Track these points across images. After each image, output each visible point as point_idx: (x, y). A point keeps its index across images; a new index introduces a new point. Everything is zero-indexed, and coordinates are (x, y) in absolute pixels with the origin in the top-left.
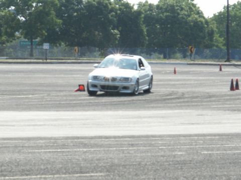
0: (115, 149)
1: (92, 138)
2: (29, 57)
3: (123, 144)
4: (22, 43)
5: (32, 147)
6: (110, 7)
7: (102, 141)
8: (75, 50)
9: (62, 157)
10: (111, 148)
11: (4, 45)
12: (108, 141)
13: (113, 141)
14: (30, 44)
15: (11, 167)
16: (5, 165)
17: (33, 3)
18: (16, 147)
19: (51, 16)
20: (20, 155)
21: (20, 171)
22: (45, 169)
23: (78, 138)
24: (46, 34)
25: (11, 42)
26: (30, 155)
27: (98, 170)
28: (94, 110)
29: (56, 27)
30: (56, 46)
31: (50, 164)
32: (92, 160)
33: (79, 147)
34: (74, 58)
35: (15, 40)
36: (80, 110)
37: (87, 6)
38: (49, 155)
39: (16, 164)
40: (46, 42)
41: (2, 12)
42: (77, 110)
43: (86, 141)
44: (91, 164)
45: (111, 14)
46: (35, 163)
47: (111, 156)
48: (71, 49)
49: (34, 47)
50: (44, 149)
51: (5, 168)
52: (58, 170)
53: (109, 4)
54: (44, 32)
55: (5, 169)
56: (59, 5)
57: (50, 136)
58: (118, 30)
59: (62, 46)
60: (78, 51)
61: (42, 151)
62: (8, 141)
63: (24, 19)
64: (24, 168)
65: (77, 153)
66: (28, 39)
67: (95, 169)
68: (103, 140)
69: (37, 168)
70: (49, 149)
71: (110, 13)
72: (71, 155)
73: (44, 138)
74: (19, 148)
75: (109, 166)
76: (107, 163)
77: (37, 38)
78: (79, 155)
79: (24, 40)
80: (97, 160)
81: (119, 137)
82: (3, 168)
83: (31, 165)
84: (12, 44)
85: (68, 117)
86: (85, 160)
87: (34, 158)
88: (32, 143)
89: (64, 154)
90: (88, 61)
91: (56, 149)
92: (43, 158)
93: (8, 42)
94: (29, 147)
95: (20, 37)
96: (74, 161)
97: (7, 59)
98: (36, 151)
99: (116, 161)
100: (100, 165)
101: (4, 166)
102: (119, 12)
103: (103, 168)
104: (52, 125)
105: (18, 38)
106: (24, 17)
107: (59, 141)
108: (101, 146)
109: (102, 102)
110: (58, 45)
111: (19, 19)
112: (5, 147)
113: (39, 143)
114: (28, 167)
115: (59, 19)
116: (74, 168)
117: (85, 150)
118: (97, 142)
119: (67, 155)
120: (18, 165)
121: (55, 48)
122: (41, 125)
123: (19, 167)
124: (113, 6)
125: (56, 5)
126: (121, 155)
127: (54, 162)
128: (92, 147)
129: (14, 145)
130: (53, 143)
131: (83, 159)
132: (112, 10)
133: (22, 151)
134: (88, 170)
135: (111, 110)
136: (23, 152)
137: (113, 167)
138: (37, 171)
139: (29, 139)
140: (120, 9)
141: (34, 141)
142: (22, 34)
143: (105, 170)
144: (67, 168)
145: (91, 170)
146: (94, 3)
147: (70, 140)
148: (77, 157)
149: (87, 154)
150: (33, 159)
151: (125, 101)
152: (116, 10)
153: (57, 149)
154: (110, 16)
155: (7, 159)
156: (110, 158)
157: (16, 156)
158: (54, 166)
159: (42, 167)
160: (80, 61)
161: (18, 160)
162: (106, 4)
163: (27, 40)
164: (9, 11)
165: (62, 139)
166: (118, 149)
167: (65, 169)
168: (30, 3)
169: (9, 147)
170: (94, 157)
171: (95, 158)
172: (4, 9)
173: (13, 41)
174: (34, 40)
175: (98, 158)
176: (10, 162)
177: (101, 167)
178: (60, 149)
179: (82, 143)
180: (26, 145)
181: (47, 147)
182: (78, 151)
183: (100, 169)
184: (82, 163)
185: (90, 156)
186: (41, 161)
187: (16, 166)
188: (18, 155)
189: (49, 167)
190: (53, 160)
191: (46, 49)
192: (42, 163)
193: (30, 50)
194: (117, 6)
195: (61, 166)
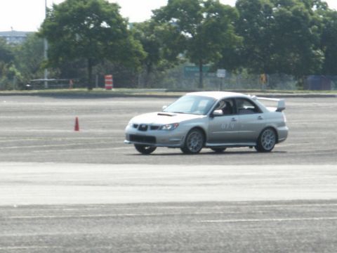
0: (322, 218)
1: (288, 203)
2: (197, 89)
3: (332, 212)
4: (187, 69)
5: (206, 215)
6: (310, 17)
7: (302, 207)
8: (262, 79)
9: (248, 229)
10: (317, 217)
11: (163, 72)
12: (311, 207)
13: (318, 207)
14: (198, 70)
15: (178, 243)
16: (170, 241)
17: (203, 12)
18: (183, 215)
19: (228, 31)
20: (189, 226)
21: (191, 250)
22: (226, 247)
23: (269, 203)
24: (221, 56)
25: (173, 67)
26: (204, 227)
27: (300, 248)
28: (290, 163)
29: (235, 47)
30: (235, 73)
31: (232, 240)
32: (291, 234)
33: (271, 216)
34: (260, 90)
35: (177, 64)
36: (271, 164)
37: (278, 17)
38: (230, 226)
39: (185, 240)
40: (220, 68)
41: (161, 25)
42: (266, 164)
43: (281, 207)
44: (289, 239)
45: (313, 27)
46: (211, 239)
47: (317, 228)
48: (256, 78)
49: (204, 74)
50: (223, 219)
51: (170, 245)
52: (244, 249)
53: (309, 15)
54: (218, 53)
55: (170, 247)
56: (239, 16)
57: (229, 200)
58: (322, 50)
59: (243, 73)
60: (266, 80)
61: (220, 221)
62: (172, 207)
63: (190, 36)
64: (196, 245)
65: (268, 225)
66: (196, 64)
67: (295, 247)
68: (305, 205)
69: (214, 245)
70: (229, 218)
71: (310, 27)
72: (260, 227)
73: (222, 203)
74: (189, 217)
75: (315, 243)
76: (313, 238)
77: (208, 63)
78: (272, 228)
79: (190, 64)
80: (298, 234)
81: (326, 202)
82: (167, 245)
83: (206, 241)
84: (174, 70)
85: (254, 173)
86: (281, 234)
87: (210, 232)
88: (204, 210)
89: (251, 226)
90: (280, 94)
91: (238, 218)
92: (222, 231)
93: (168, 68)
94: (201, 215)
95: (185, 61)
96: (265, 235)
97: (167, 91)
98: (212, 221)
99: (325, 236)
100: (303, 241)
101: (169, 243)
102: (323, 25)
103: (307, 245)
104: (231, 184)
105: (183, 62)
106: (190, 33)
107: (243, 208)
108: (302, 214)
109: (301, 152)
110: (238, 72)
111: (183, 36)
112: (168, 215)
113: (216, 210)
114: (202, 244)
115: (239, 36)
116: (266, 245)
117: (280, 220)
118: (295, 209)
119: (254, 227)
120: (188, 242)
121: (233, 75)
122: (216, 185)
123: (189, 244)
124: (315, 17)
125: (235, 15)
126: (331, 227)
127: (238, 237)
128: (289, 216)
129: (180, 213)
130: (234, 209)
131: (278, 233)
132: (313, 23)
133: (192, 221)
134: (286, 249)
135: (314, 162)
136: (193, 223)
137: (321, 245)
138: (215, 249)
139: (200, 204)
140: (325, 21)
141: (208, 208)
142: (187, 56)
143: (310, 248)
144: (257, 245)
145: (290, 249)
146: (288, 12)
147: (258, 206)
148: (270, 230)
149: (284, 226)
150: (208, 233)
151: (333, 150)
152: (319, 22)
153: (241, 218)
154: (311, 31)
155: (172, 232)
156: (317, 232)
157: (184, 229)
158: (238, 243)
159: (222, 244)
160: (268, 94)
161: (187, 234)
162: (306, 14)
163: (194, 65)
164: (170, 24)
165: (246, 205)
166: (326, 218)
167: (254, 247)
168: (199, 12)
169: (173, 215)
170: (293, 230)
171: (295, 232)
172: (163, 22)
173: (176, 66)
174: (204, 65)
175: (299, 231)
176: (176, 237)
177: (304, 244)
178: (245, 218)
179: (275, 210)
180: (197, 213)
181: (226, 215)
182: (270, 221)
183: (303, 247)
184: (277, 238)
185: (287, 229)
186: (219, 236)
187: (184, 242)
188: (187, 227)
189: (231, 243)
190: (236, 234)
191: (222, 78)
192: (221, 239)
193: (198, 79)
194: (321, 16)
195: (247, 243)
